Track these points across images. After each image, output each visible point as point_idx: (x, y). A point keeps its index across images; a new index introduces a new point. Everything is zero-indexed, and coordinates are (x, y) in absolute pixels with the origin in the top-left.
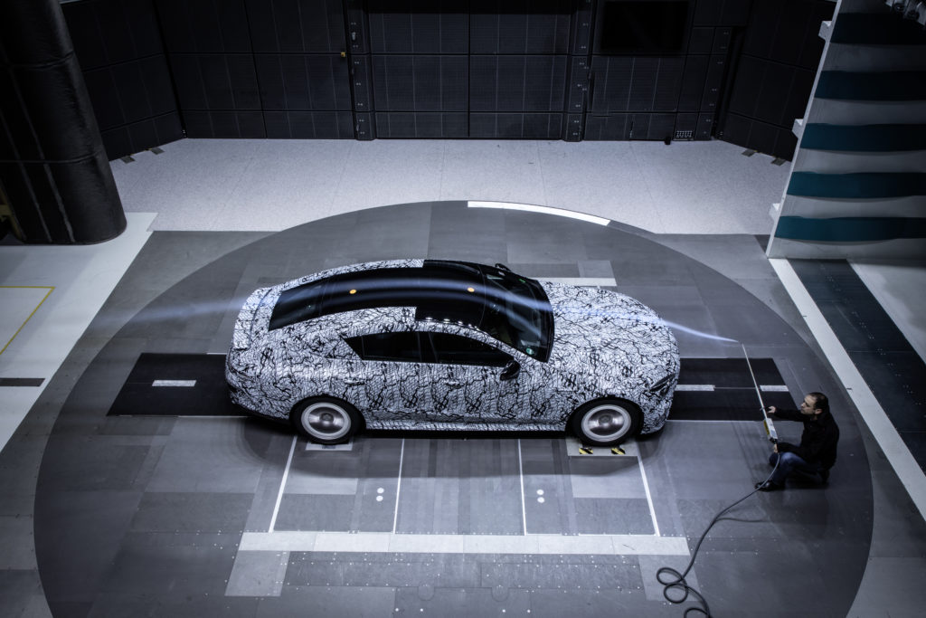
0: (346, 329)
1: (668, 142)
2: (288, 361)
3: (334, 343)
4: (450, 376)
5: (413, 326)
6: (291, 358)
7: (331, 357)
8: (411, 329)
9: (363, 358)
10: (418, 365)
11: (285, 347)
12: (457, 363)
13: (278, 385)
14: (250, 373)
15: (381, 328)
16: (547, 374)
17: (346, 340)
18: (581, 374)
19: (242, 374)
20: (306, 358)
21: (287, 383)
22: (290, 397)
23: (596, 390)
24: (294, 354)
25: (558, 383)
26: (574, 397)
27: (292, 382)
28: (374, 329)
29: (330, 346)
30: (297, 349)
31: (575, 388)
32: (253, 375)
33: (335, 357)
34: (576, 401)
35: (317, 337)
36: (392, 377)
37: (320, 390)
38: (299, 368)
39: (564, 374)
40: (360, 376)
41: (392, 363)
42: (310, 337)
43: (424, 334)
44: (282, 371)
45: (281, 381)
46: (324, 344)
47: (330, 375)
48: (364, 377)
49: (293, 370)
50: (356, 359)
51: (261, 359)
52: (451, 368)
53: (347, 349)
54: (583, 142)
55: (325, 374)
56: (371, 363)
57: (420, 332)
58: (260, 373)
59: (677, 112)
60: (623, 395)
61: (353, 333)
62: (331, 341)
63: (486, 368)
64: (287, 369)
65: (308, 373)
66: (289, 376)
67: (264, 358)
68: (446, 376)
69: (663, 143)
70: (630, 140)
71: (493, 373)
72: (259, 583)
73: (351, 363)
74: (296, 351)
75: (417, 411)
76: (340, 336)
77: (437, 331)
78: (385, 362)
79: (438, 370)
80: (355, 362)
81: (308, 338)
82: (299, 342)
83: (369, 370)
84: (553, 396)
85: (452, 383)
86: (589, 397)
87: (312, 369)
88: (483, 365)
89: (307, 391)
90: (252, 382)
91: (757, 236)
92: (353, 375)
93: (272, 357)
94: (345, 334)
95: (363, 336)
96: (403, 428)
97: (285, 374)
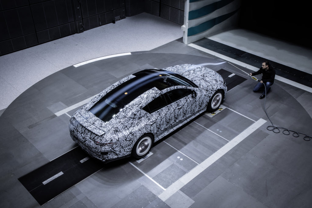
0: (141, 105)
1: (114, 23)
2: (126, 128)
3: (139, 112)
4: (178, 105)
5: (161, 93)
6: (127, 126)
7: (140, 118)
8: (161, 94)
9: (150, 113)
10: (168, 106)
11: (122, 123)
12: (178, 100)
13: (128, 139)
14: (114, 141)
15: (152, 98)
16: (201, 91)
17: (143, 109)
18: (208, 87)
19: (110, 143)
20: (132, 123)
21: (131, 136)
22: (133, 142)
23: (214, 90)
24: (127, 124)
25: (204, 92)
26: (209, 95)
27: (133, 135)
28: (150, 100)
29: (138, 114)
30: (127, 121)
31: (209, 92)
32: (116, 141)
33: (141, 118)
34: (210, 96)
35: (132, 113)
36: (162, 115)
37: (143, 133)
38: (131, 128)
39: (204, 89)
40: (153, 120)
41: (160, 110)
42: (130, 114)
43: (165, 94)
44: (126, 133)
45: (128, 137)
46: (136, 114)
47: (144, 125)
48: (155, 119)
49: (130, 130)
50: (149, 115)
51: (115, 133)
52: (177, 102)
53: (144, 112)
54: (85, 32)
55: (142, 125)
56: (154, 113)
57: (164, 94)
58: (119, 138)
59: (113, 10)
60: (221, 88)
61: (144, 105)
62: (138, 112)
63: (186, 97)
64: (127, 131)
65: (136, 128)
66: (131, 133)
67: (116, 132)
68: (177, 106)
69: (112, 24)
70: (101, 26)
71: (188, 98)
72: (184, 204)
73: (148, 117)
74: (127, 122)
75: (169, 125)
76: (141, 108)
77: (169, 91)
78: (158, 111)
79: (174, 105)
80: (149, 116)
81: (129, 115)
82: (126, 118)
83: (155, 116)
84: (204, 98)
85: (180, 107)
86: (213, 93)
87: (136, 126)
88: (184, 97)
89: (138, 135)
90: (116, 144)
91: (177, 40)
92: (151, 121)
93: (119, 130)
94: (142, 107)
95: (148, 104)
96: (165, 136)
97: (129, 133)
